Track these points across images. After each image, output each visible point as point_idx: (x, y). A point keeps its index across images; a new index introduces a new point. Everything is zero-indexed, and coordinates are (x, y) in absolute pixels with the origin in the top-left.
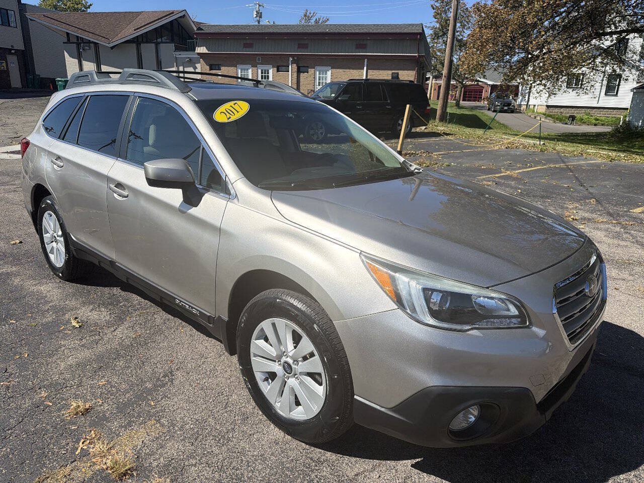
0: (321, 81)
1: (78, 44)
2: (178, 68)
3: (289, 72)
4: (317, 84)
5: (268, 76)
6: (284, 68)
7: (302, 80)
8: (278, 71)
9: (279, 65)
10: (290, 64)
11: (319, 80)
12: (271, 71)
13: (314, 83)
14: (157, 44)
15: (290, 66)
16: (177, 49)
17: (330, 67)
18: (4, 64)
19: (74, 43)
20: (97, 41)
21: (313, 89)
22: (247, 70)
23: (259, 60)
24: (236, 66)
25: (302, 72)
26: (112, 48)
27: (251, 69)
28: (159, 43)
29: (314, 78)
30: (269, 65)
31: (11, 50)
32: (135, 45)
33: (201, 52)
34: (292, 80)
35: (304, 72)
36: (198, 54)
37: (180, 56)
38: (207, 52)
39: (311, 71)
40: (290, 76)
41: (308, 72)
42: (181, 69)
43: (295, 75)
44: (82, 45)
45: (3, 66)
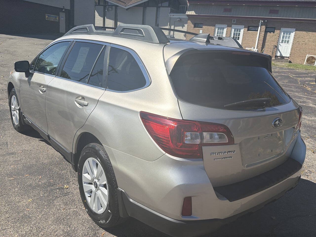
0: (284, 39)
1: (105, 7)
2: (170, 27)
3: (257, 31)
4: (281, 42)
5: (239, 34)
6: (253, 28)
7: (268, 37)
8: (248, 30)
9: (250, 25)
10: (260, 25)
11: (283, 38)
12: (242, 31)
13: (278, 40)
14: (158, 8)
15: (259, 28)
16: (172, 12)
17: (295, 29)
18: (57, 18)
19: (102, 5)
20: (117, 4)
21: (276, 45)
22: (223, 29)
23: (234, 21)
24: (215, 26)
25: (269, 32)
26: (127, 9)
27: (226, 29)
28: (160, 7)
29: (279, 37)
30: (242, 25)
31: (62, 9)
32: (142, 8)
33: (190, 14)
34: (259, 37)
35: (270, 32)
36: (188, 15)
37: (173, 17)
38: (195, 14)
39: (277, 32)
40: (258, 34)
41: (274, 32)
42: (172, 27)
43: (263, 34)
44: (107, 7)
45: (57, 19)
